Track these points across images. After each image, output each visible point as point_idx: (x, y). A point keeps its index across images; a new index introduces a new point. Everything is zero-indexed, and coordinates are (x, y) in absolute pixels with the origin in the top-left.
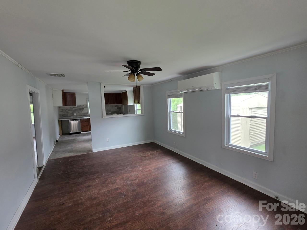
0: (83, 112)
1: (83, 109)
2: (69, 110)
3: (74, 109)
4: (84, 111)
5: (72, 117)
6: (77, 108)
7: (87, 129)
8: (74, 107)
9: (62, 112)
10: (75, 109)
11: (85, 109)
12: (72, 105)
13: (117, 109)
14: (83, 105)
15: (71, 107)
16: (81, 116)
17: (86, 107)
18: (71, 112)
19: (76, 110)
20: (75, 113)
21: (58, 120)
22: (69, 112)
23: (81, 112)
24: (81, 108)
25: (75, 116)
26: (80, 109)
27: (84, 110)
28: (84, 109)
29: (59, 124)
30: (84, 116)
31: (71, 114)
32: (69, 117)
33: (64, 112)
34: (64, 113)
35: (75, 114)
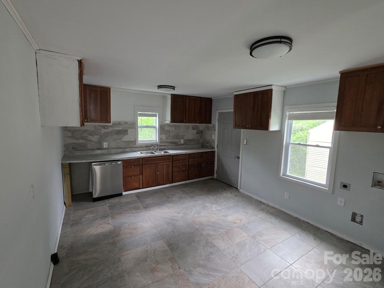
0: (126, 138)
1: (125, 132)
2: (92, 134)
3: (103, 131)
4: (126, 136)
5: (99, 152)
6: (110, 129)
7: (136, 185)
8: (104, 127)
9: (72, 137)
10: (106, 131)
11: (130, 131)
12: (101, 121)
13: (197, 133)
14: (126, 123)
15: (95, 127)
16: (120, 150)
17: (134, 128)
18: (95, 138)
19: (107, 135)
20: (106, 141)
21: (62, 164)
22: (90, 137)
23: (121, 139)
24: (121, 129)
25: (106, 149)
26: (119, 132)
27: (127, 134)
28: (127, 131)
29: (64, 175)
30: (127, 149)
31: (96, 143)
32: (90, 153)
33: (77, 139)
34: (77, 142)
35: (105, 145)
